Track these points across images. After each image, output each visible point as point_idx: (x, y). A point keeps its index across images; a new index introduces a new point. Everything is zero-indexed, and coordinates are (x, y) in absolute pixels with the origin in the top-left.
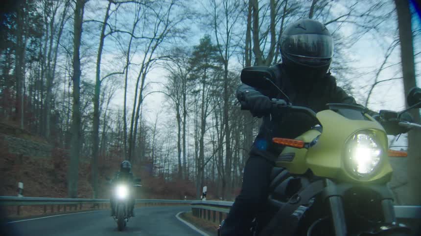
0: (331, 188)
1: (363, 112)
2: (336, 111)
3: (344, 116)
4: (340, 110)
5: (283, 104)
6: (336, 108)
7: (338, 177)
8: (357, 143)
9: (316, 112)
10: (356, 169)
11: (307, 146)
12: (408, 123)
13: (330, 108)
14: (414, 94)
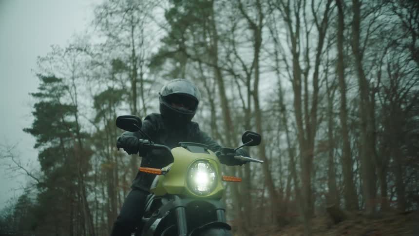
0: (178, 201)
1: (206, 148)
2: (185, 147)
3: (190, 151)
4: (189, 147)
5: (148, 143)
6: (186, 146)
7: (183, 193)
8: (197, 169)
9: (171, 149)
10: (197, 188)
11: (164, 173)
12: (242, 156)
13: (182, 145)
14: (247, 135)
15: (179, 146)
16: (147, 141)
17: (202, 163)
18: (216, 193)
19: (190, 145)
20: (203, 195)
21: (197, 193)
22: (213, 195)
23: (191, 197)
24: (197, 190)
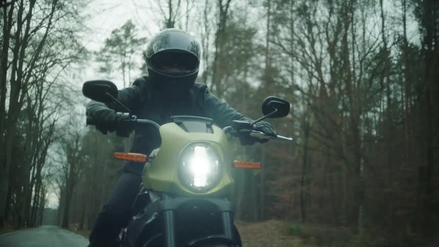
1: (210, 123)
4: (184, 123)
5: (127, 118)
6: (180, 121)
9: (161, 124)
11: (150, 160)
14: (269, 104)
15: (172, 121)
16: (127, 114)
17: (200, 146)
18: (220, 190)
19: (187, 119)
20: (201, 192)
21: (193, 189)
22: (216, 192)
23: (184, 194)
24: (193, 185)
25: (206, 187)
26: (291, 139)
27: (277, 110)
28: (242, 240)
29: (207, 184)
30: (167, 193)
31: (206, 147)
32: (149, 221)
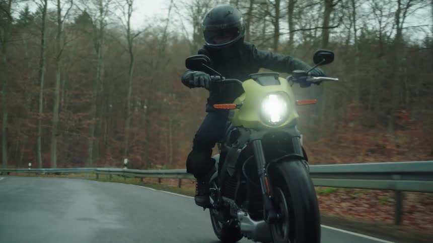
1: (277, 76)
2: (255, 80)
4: (259, 78)
9: (243, 81)
11: (238, 107)
13: (252, 77)
14: (318, 55)
15: (250, 78)
16: (218, 77)
17: (273, 94)
25: (280, 121)
26: (337, 79)
27: (324, 60)
28: (308, 156)
29: (280, 120)
30: (253, 129)
31: (277, 94)
32: (244, 148)
